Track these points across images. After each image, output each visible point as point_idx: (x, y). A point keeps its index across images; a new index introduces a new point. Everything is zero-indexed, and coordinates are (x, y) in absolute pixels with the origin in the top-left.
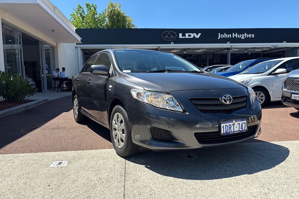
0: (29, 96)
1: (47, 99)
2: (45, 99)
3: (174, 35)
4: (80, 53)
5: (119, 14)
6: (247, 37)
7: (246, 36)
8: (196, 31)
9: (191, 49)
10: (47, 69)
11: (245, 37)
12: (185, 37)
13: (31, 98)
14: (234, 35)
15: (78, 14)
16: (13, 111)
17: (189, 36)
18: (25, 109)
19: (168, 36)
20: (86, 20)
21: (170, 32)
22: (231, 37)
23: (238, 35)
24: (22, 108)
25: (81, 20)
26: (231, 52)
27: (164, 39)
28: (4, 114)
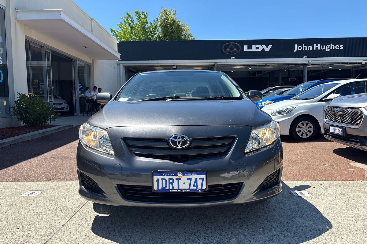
0: (50, 121)
1: (70, 125)
2: (67, 125)
3: (238, 48)
4: (123, 71)
5: (173, 23)
6: (334, 49)
7: (332, 47)
8: (266, 42)
9: (257, 65)
10: (80, 90)
11: (331, 49)
12: (251, 50)
13: (53, 123)
14: (315, 47)
15: (127, 24)
16: (26, 137)
17: (256, 49)
18: (41, 135)
19: (230, 49)
20: (134, 31)
21: (233, 44)
22: (311, 49)
23: (322, 46)
24: (38, 135)
25: (130, 30)
26: (308, 68)
27: (225, 53)
28: (14, 140)
